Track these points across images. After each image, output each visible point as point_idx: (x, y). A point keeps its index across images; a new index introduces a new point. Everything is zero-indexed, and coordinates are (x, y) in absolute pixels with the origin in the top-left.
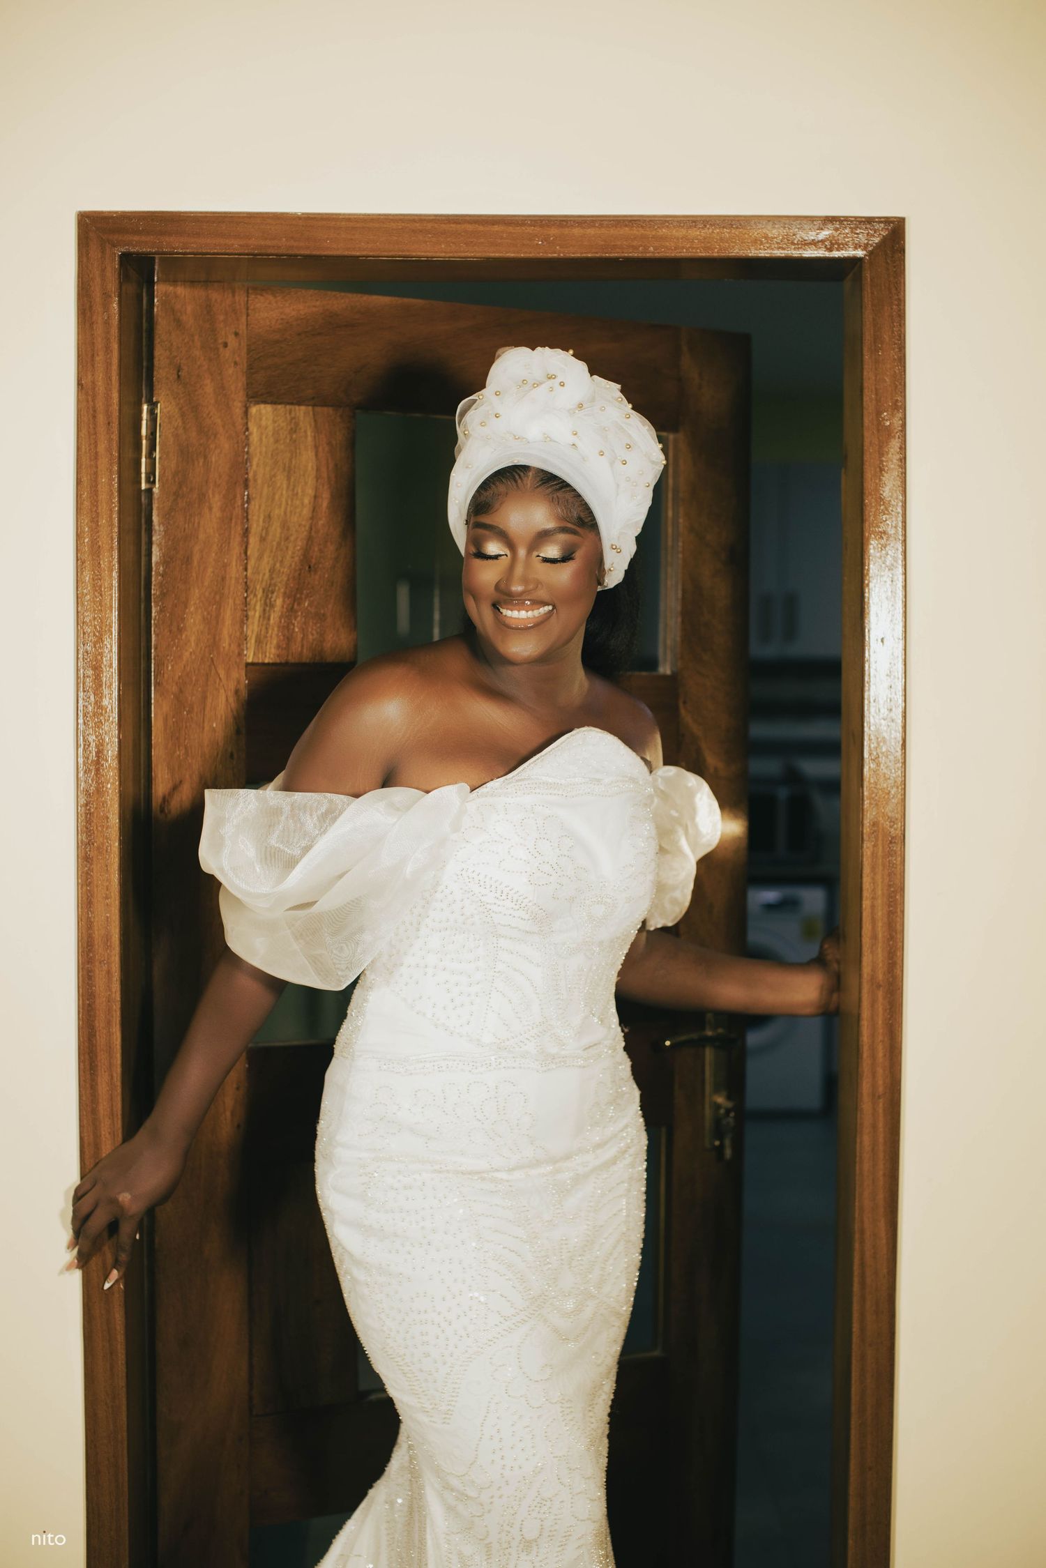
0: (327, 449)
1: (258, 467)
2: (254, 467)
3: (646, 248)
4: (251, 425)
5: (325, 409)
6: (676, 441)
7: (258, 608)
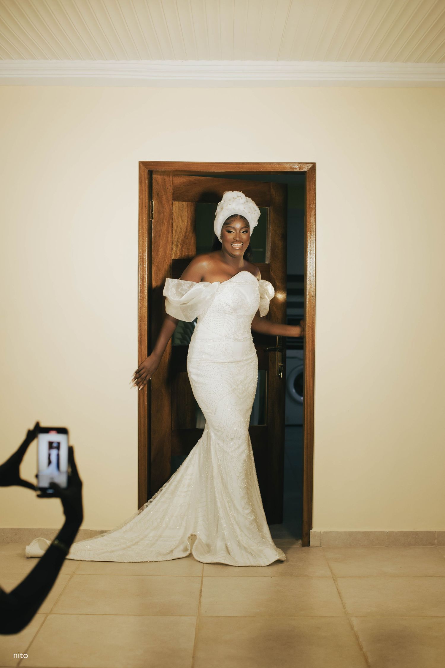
0: (190, 211)
1: (175, 216)
2: (174, 215)
3: (260, 170)
4: (173, 206)
5: (190, 202)
6: (270, 209)
7: (175, 247)
